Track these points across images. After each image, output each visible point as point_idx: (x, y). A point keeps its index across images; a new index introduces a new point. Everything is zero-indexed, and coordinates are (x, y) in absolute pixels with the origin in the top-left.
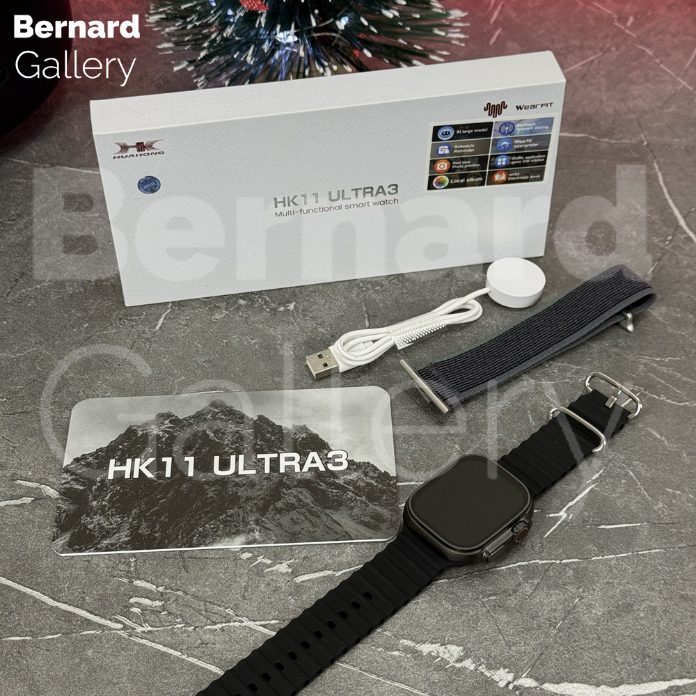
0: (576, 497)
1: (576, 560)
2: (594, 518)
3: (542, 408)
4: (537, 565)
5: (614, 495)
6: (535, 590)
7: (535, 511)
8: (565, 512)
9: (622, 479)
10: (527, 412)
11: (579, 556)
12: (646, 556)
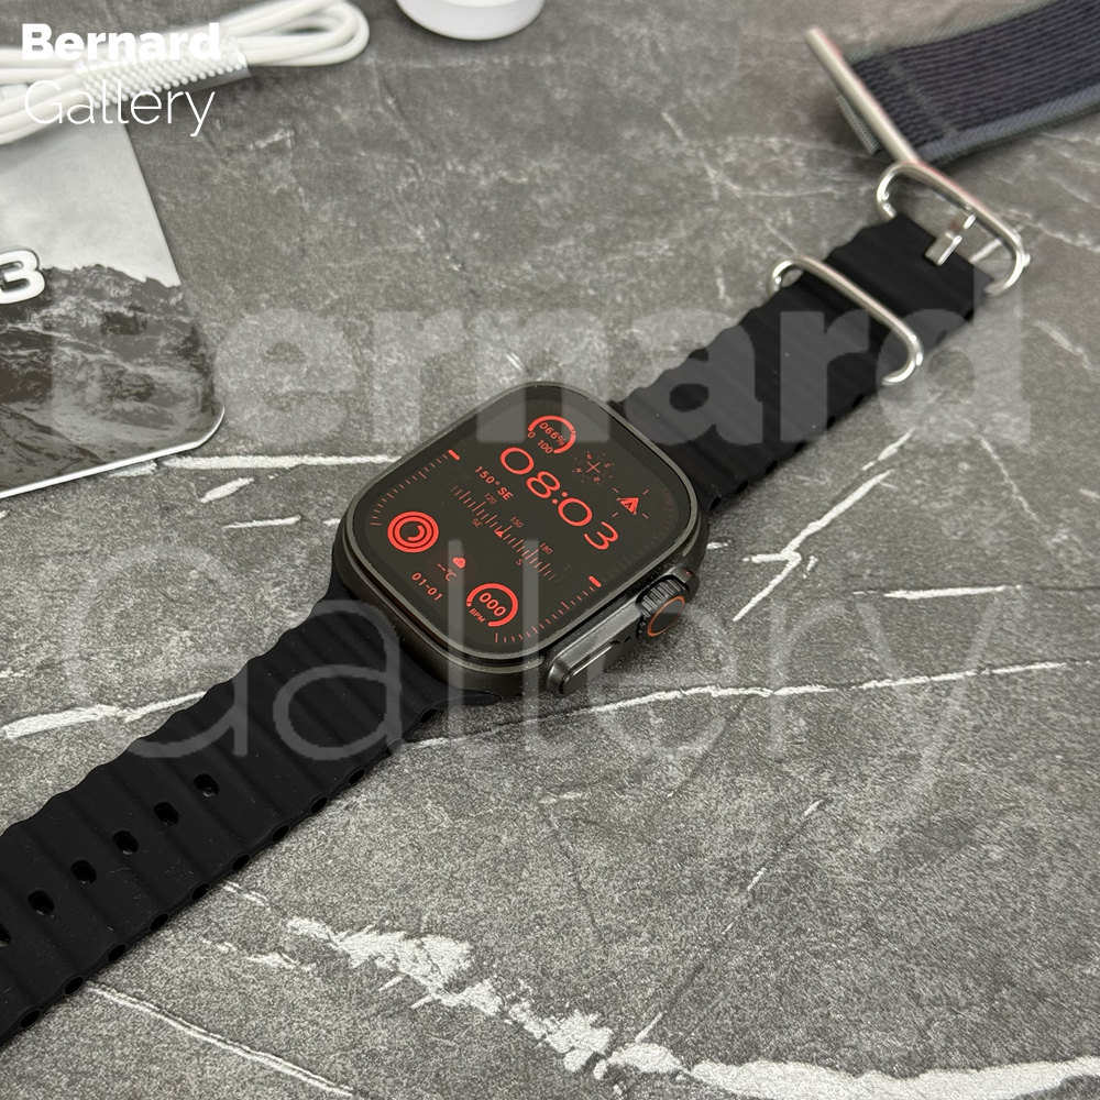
0: (830, 509)
1: (816, 689)
2: (876, 568)
3: (755, 263)
4: (705, 703)
5: (936, 505)
6: (694, 775)
7: (712, 546)
8: (797, 550)
9: (961, 460)
10: (711, 271)
11: (828, 678)
12: (1015, 682)
